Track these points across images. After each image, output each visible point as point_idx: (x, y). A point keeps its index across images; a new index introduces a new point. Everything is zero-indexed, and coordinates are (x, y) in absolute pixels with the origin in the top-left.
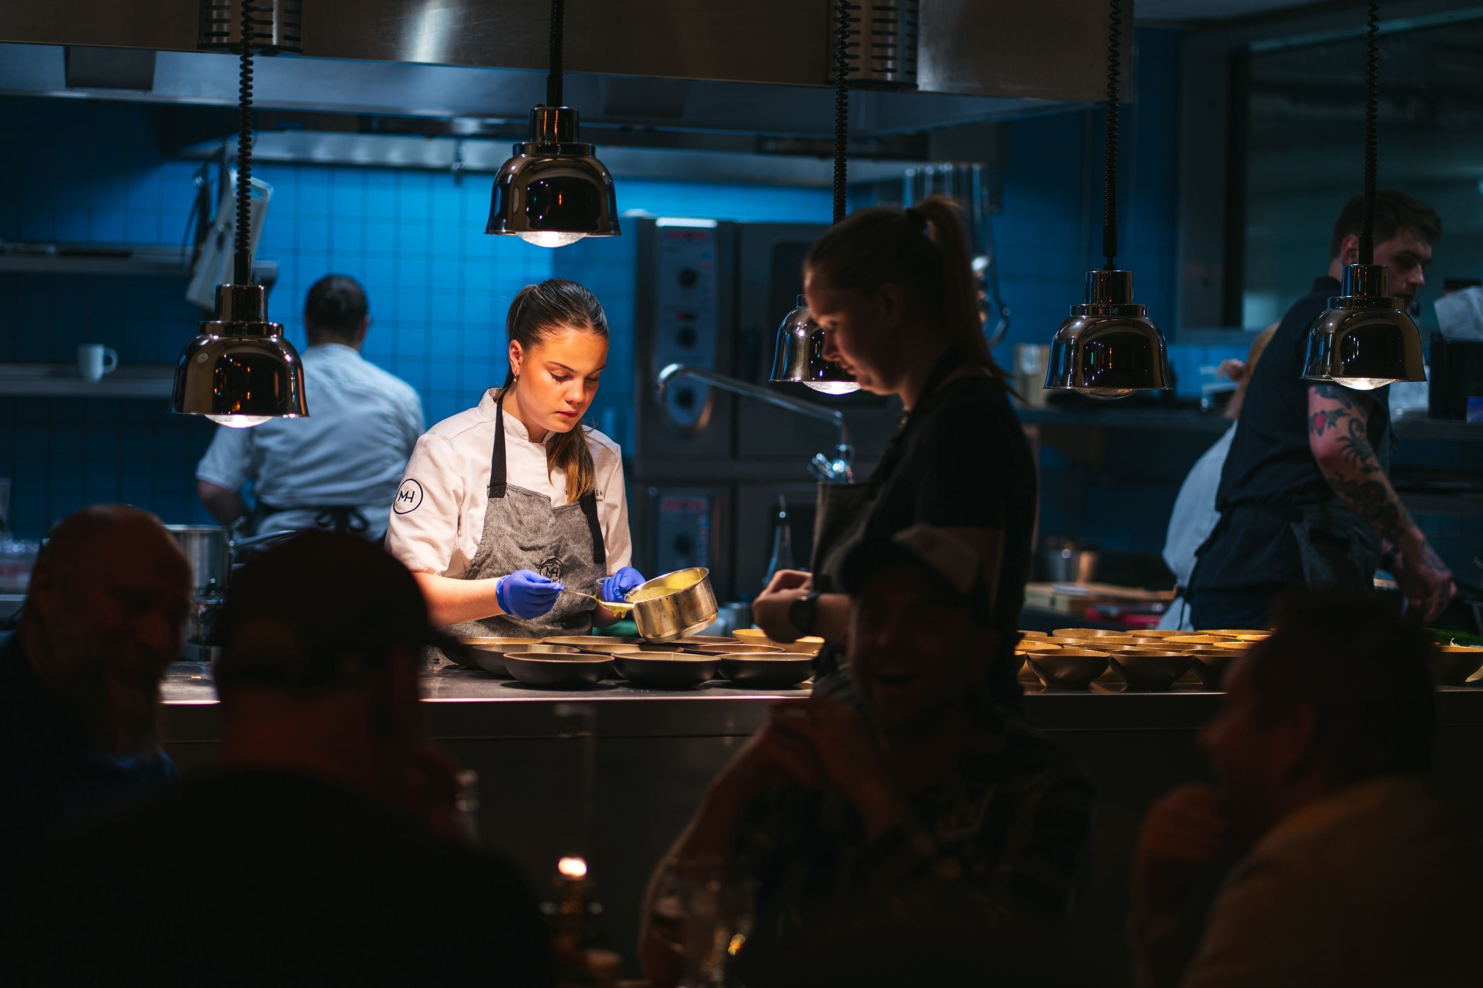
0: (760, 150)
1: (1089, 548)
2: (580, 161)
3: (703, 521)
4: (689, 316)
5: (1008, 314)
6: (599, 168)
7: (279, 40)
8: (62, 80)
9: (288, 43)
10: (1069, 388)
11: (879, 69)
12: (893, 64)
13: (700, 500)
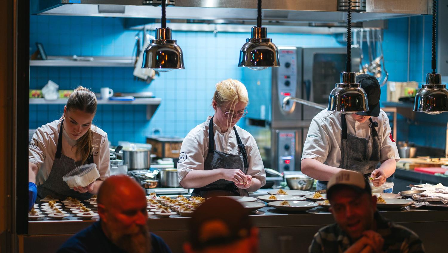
0: (310, 25)
1: (413, 146)
2: (267, 44)
3: (293, 140)
4: (288, 77)
5: (388, 75)
6: (273, 46)
7: (168, 2)
8: (97, 11)
9: (171, 3)
10: (421, 111)
11: (354, 6)
12: (358, 4)
13: (292, 133)
